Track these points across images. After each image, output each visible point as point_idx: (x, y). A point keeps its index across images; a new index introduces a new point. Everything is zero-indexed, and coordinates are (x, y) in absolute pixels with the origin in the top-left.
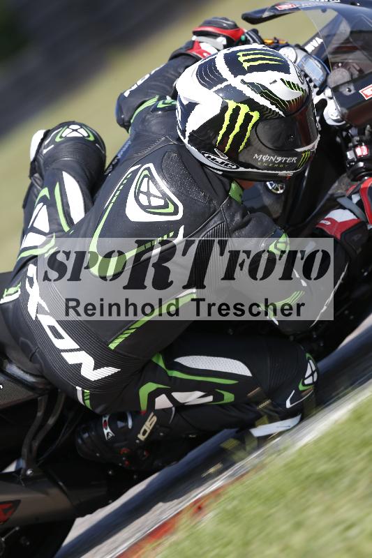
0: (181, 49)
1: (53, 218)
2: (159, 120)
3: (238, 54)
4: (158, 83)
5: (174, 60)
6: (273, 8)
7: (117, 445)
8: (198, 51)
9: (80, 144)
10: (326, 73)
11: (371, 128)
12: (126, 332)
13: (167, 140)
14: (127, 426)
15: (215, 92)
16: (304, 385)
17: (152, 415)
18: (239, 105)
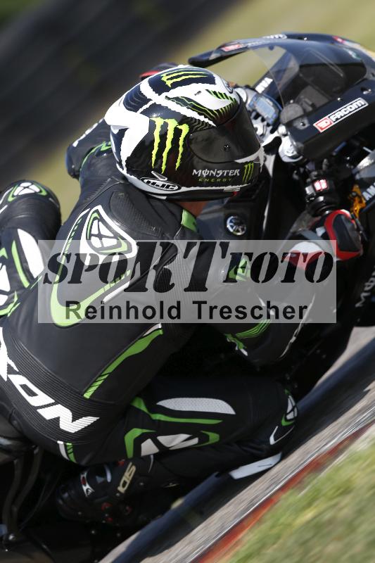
2: (105, 162)
3: (162, 76)
6: (219, 50)
7: (97, 501)
9: (33, 200)
10: (278, 110)
11: (329, 161)
12: (99, 379)
13: (113, 181)
14: (106, 481)
15: (141, 113)
16: (286, 420)
17: (131, 464)
18: (166, 121)
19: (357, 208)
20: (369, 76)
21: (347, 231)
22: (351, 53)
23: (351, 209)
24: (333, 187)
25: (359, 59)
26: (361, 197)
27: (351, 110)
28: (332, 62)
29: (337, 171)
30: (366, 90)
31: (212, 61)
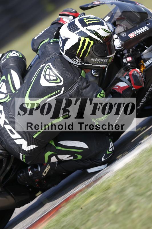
0: (56, 21)
1: (8, 87)
2: (52, 46)
3: (84, 19)
4: (48, 34)
5: (53, 25)
6: (92, 3)
7: (34, 178)
8: (62, 21)
9: (17, 59)
10: (114, 29)
11: (132, 50)
13: (55, 54)
14: (38, 170)
15: (76, 33)
16: (109, 151)
17: (48, 165)
18: (86, 38)
19: (142, 69)
20: (149, 18)
21: (138, 78)
22: (142, 9)
24: (134, 60)
25: (145, 11)
26: (144, 65)
27: (142, 31)
28: (134, 11)
29: (135, 54)
30: (148, 23)
31: (89, 7)
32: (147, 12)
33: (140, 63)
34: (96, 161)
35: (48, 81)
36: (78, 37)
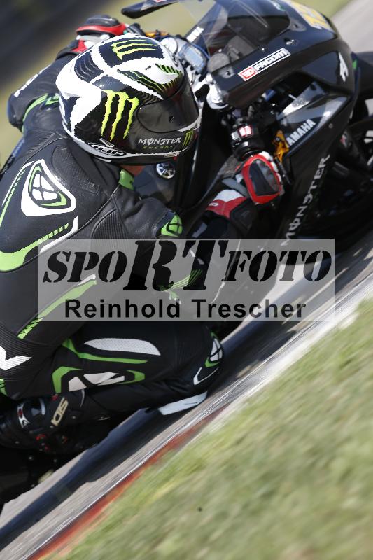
0: (66, 49)
2: (49, 116)
3: (112, 45)
4: (46, 82)
5: (60, 59)
7: (32, 432)
10: (206, 59)
11: (254, 108)
12: (34, 322)
13: (56, 136)
14: (40, 413)
15: (94, 84)
16: (210, 362)
17: (64, 399)
18: (118, 94)
19: (281, 152)
20: (292, 27)
23: (275, 154)
24: (258, 133)
25: (282, 10)
26: (284, 142)
27: (274, 60)
28: (257, 14)
29: (261, 118)
30: (289, 40)
31: (144, 11)
32: (287, 13)
33: (275, 137)
34: (180, 385)
35: (37, 202)
36: (100, 91)
